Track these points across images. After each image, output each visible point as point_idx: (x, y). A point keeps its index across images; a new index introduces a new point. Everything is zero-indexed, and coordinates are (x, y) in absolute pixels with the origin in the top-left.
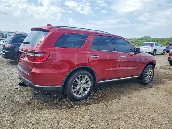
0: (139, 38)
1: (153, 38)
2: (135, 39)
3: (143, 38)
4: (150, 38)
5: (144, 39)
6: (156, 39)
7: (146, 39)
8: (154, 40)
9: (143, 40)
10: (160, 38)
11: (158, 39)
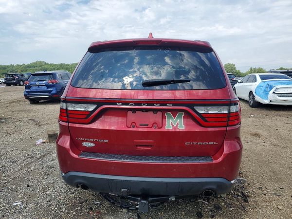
0: (26, 64)
1: (51, 64)
2: (18, 65)
3: (34, 63)
4: (45, 63)
5: (35, 65)
6: (56, 65)
7: (40, 66)
8: (53, 67)
9: (34, 67)
10: (62, 64)
11: (59, 65)
